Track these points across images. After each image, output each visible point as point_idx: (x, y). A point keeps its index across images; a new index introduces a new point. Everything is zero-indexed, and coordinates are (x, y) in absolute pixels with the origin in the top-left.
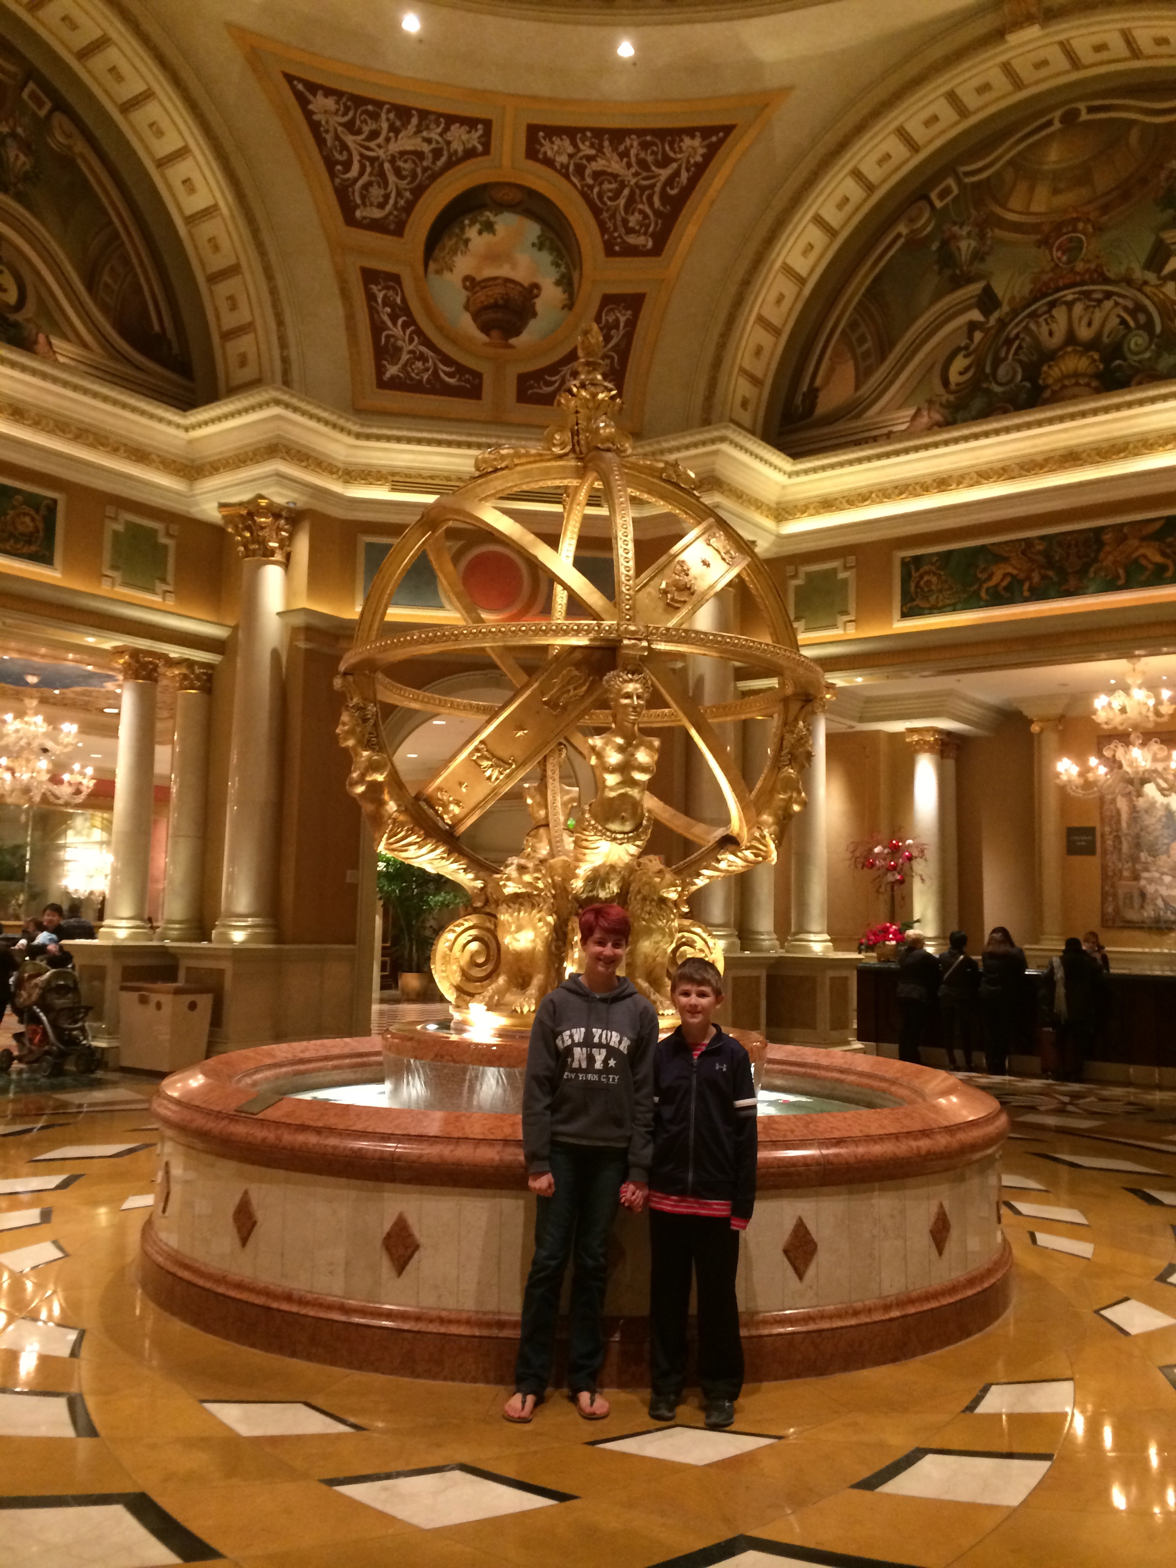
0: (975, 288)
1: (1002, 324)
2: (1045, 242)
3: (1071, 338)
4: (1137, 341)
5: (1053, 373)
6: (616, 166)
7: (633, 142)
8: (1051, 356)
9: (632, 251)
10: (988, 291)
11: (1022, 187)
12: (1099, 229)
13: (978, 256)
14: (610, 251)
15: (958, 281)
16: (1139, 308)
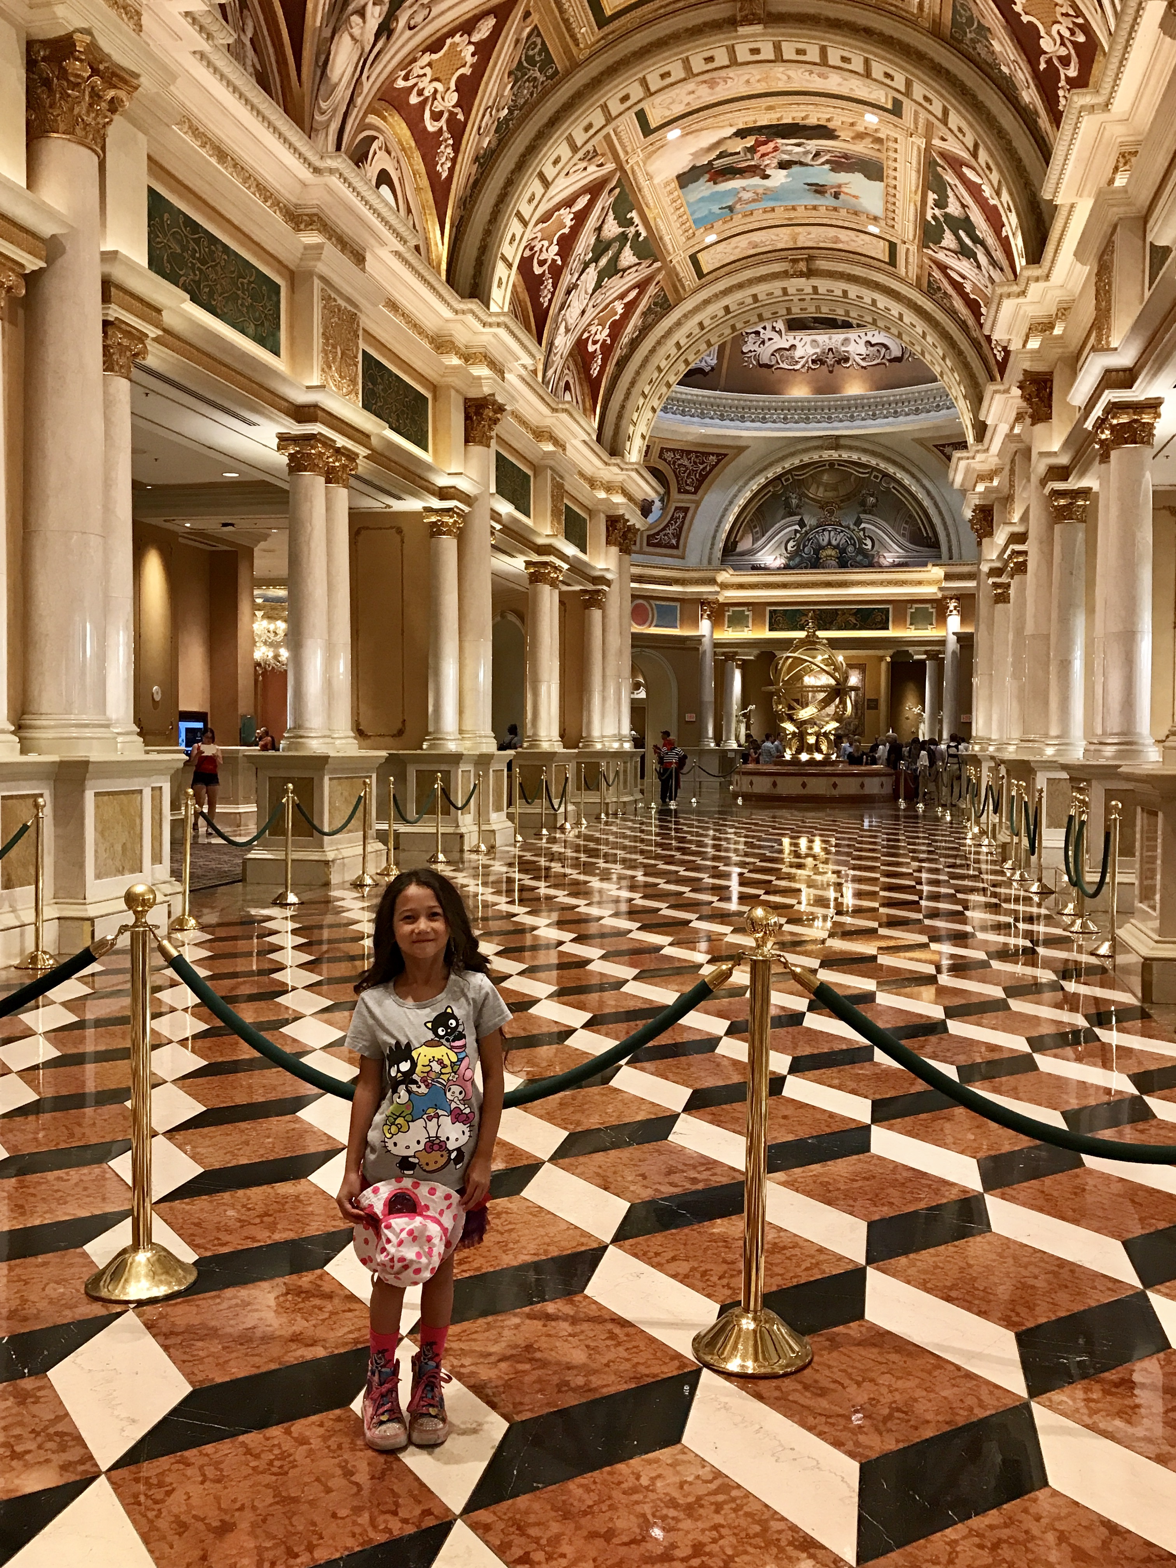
0: (798, 518)
1: (807, 533)
2: (822, 508)
3: (829, 543)
4: (850, 549)
5: (823, 554)
6: (686, 463)
7: (693, 455)
8: (823, 548)
9: (687, 492)
10: (802, 520)
11: (814, 486)
12: (840, 508)
13: (798, 506)
14: (679, 492)
15: (792, 514)
16: (851, 538)
